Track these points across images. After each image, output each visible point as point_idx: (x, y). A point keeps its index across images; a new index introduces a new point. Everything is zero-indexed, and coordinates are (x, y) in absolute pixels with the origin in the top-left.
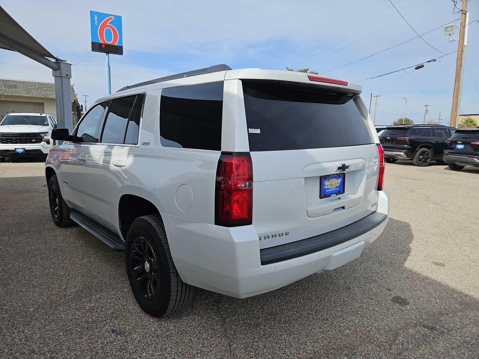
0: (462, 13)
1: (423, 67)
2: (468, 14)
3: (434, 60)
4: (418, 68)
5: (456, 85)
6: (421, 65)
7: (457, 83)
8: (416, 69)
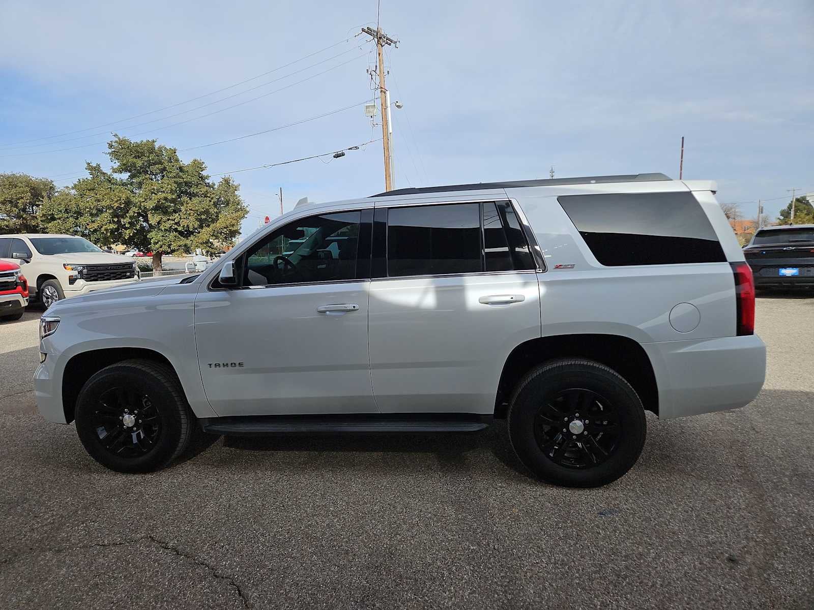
0: (381, 91)
1: (343, 155)
2: (388, 93)
3: (357, 148)
4: (337, 156)
5: (388, 182)
6: (341, 152)
7: (388, 179)
8: (334, 157)
